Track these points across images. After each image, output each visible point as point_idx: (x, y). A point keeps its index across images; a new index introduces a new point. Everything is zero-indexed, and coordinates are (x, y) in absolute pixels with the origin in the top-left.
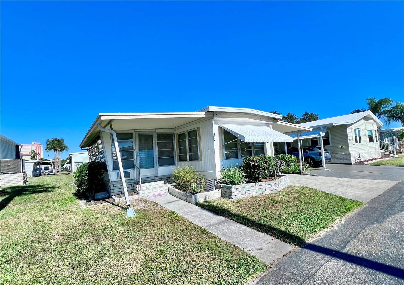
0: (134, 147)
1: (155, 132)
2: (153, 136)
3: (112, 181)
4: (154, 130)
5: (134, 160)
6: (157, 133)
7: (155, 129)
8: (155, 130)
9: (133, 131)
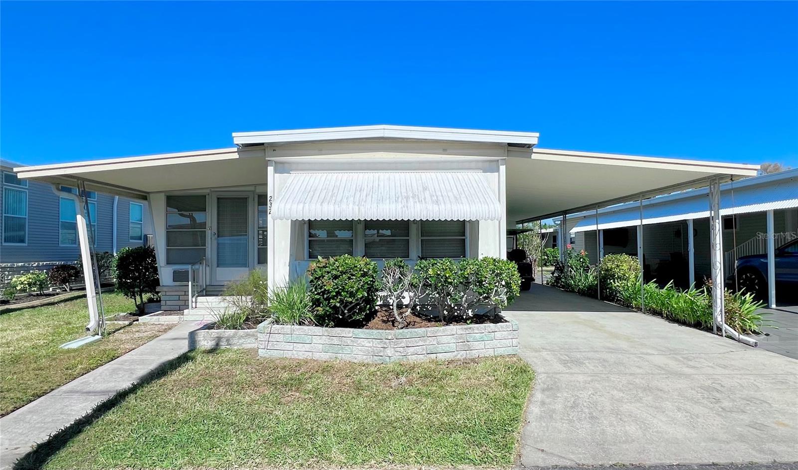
0: (208, 225)
1: (254, 192)
2: (250, 201)
3: (164, 285)
4: (252, 188)
5: (205, 249)
6: (259, 194)
7: (255, 185)
8: (254, 187)
9: (208, 191)
